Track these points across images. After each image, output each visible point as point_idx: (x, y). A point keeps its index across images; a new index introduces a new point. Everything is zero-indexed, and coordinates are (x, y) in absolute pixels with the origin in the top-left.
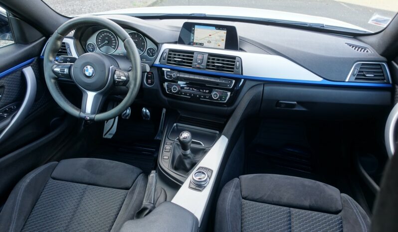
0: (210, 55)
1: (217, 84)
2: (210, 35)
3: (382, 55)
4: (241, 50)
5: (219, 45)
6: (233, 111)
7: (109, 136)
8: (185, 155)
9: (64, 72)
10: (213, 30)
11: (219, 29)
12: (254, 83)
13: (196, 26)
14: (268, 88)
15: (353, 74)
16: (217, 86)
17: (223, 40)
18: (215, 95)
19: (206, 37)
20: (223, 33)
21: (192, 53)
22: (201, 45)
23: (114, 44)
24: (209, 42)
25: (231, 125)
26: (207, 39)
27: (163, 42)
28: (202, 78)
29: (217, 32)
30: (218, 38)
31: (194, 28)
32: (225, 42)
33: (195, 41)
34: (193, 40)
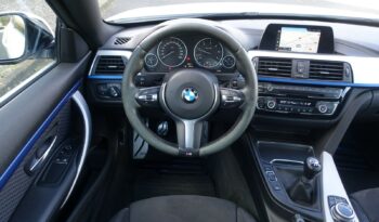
0: (312, 61)
1: (322, 95)
2: (300, 38)
5: (310, 49)
6: (336, 124)
7: (141, 156)
8: (307, 185)
9: (152, 99)
10: (304, 32)
11: (312, 31)
12: (360, 91)
13: (283, 28)
14: (377, 95)
16: (322, 98)
18: (323, 108)
21: (290, 60)
22: (288, 49)
24: (298, 46)
26: (296, 42)
28: (304, 89)
29: (309, 35)
30: (310, 41)
31: (281, 30)
32: (317, 46)
33: (281, 46)
34: (279, 44)
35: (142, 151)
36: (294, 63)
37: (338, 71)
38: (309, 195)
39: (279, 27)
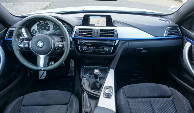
0: (101, 30)
1: (106, 44)
2: (98, 20)
3: (176, 23)
4: (114, 26)
5: (103, 25)
6: (115, 56)
7: (43, 78)
8: (97, 81)
9: (25, 46)
10: (99, 18)
11: (103, 17)
12: (123, 42)
13: (91, 16)
14: (130, 43)
16: (106, 45)
17: (105, 22)
18: (106, 49)
19: (96, 21)
20: (105, 19)
21: (92, 29)
22: (94, 25)
23: (47, 29)
24: (98, 24)
25: (115, 63)
27: (75, 25)
28: (98, 42)
29: (101, 19)
30: (102, 21)
31: (90, 17)
33: (91, 24)
34: (90, 23)
35: (43, 75)
37: (112, 33)
38: (99, 87)
39: (89, 16)
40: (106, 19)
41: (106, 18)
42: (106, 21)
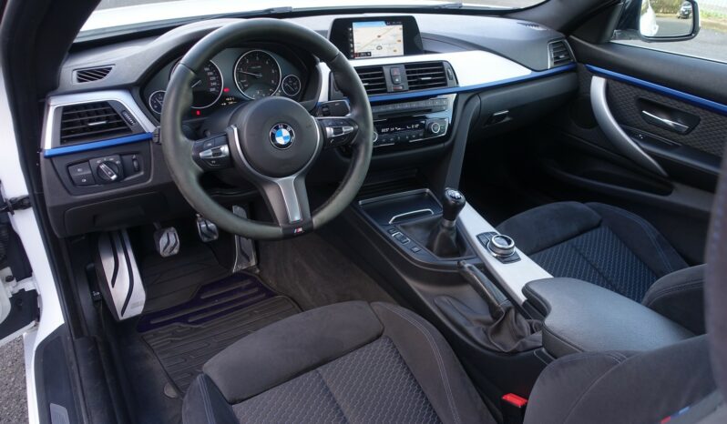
2: (379, 36)
3: (559, 31)
4: (426, 52)
5: (395, 51)
6: (452, 145)
7: (135, 311)
10: (382, 26)
11: (391, 24)
12: (469, 95)
13: (354, 24)
15: (551, 60)
17: (400, 41)
18: (436, 126)
19: (373, 41)
20: (397, 30)
22: (367, 55)
23: (214, 84)
24: (379, 48)
26: (375, 43)
28: (406, 106)
29: (389, 30)
30: (392, 39)
31: (352, 27)
32: (401, 45)
33: (356, 50)
34: (353, 48)
36: (386, 71)
37: (440, 74)
38: (455, 244)
39: (349, 22)
40: (401, 32)
41: (401, 26)
42: (401, 38)
